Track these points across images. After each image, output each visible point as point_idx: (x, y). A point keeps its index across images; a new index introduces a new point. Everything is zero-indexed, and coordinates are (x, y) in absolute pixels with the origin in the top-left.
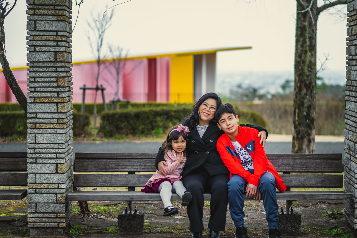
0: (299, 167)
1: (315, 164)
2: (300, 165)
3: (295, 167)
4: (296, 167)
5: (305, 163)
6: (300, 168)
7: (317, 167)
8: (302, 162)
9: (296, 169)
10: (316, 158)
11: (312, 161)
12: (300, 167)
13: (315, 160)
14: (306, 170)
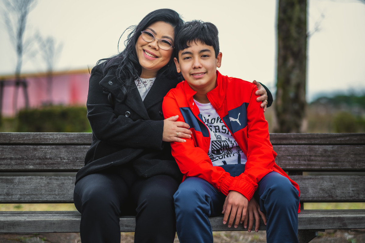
0: (321, 161)
1: (352, 154)
2: (322, 155)
3: (312, 160)
4: (315, 161)
5: (333, 152)
6: (322, 163)
7: (356, 161)
8: (326, 151)
9: (315, 165)
10: (355, 142)
11: (347, 148)
12: (324, 161)
13: (352, 147)
14: (335, 166)
